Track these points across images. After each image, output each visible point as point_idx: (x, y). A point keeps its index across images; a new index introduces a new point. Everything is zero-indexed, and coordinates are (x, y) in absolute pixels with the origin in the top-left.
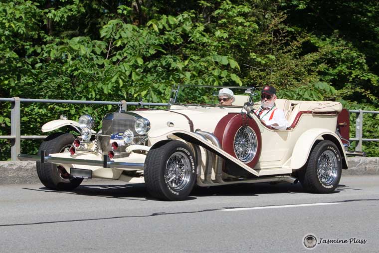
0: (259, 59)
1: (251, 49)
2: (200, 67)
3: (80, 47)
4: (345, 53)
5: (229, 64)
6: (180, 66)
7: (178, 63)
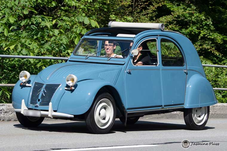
0: (118, 20)
2: (66, 26)
4: (195, 16)
5: (90, 24)
6: (49, 24)
7: (47, 22)
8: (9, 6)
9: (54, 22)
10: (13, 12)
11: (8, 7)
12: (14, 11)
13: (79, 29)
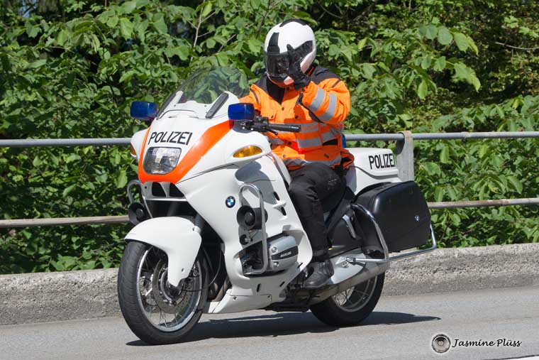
0: (525, 30)
1: (511, 8)
2: (393, 52)
3: (119, 22)
5: (454, 45)
6: (349, 52)
7: (343, 47)
8: (246, 12)
9: (362, 44)
10: (256, 25)
11: (243, 13)
12: (260, 24)
13: (427, 58)
